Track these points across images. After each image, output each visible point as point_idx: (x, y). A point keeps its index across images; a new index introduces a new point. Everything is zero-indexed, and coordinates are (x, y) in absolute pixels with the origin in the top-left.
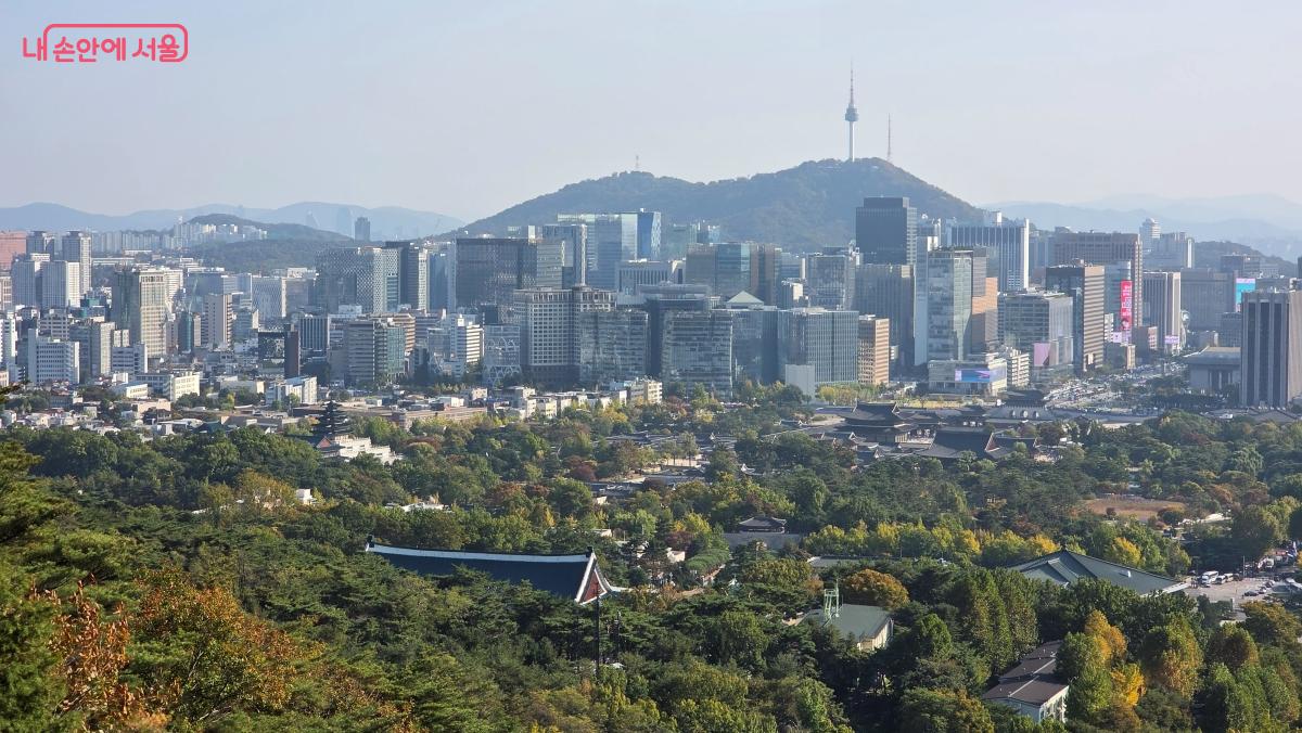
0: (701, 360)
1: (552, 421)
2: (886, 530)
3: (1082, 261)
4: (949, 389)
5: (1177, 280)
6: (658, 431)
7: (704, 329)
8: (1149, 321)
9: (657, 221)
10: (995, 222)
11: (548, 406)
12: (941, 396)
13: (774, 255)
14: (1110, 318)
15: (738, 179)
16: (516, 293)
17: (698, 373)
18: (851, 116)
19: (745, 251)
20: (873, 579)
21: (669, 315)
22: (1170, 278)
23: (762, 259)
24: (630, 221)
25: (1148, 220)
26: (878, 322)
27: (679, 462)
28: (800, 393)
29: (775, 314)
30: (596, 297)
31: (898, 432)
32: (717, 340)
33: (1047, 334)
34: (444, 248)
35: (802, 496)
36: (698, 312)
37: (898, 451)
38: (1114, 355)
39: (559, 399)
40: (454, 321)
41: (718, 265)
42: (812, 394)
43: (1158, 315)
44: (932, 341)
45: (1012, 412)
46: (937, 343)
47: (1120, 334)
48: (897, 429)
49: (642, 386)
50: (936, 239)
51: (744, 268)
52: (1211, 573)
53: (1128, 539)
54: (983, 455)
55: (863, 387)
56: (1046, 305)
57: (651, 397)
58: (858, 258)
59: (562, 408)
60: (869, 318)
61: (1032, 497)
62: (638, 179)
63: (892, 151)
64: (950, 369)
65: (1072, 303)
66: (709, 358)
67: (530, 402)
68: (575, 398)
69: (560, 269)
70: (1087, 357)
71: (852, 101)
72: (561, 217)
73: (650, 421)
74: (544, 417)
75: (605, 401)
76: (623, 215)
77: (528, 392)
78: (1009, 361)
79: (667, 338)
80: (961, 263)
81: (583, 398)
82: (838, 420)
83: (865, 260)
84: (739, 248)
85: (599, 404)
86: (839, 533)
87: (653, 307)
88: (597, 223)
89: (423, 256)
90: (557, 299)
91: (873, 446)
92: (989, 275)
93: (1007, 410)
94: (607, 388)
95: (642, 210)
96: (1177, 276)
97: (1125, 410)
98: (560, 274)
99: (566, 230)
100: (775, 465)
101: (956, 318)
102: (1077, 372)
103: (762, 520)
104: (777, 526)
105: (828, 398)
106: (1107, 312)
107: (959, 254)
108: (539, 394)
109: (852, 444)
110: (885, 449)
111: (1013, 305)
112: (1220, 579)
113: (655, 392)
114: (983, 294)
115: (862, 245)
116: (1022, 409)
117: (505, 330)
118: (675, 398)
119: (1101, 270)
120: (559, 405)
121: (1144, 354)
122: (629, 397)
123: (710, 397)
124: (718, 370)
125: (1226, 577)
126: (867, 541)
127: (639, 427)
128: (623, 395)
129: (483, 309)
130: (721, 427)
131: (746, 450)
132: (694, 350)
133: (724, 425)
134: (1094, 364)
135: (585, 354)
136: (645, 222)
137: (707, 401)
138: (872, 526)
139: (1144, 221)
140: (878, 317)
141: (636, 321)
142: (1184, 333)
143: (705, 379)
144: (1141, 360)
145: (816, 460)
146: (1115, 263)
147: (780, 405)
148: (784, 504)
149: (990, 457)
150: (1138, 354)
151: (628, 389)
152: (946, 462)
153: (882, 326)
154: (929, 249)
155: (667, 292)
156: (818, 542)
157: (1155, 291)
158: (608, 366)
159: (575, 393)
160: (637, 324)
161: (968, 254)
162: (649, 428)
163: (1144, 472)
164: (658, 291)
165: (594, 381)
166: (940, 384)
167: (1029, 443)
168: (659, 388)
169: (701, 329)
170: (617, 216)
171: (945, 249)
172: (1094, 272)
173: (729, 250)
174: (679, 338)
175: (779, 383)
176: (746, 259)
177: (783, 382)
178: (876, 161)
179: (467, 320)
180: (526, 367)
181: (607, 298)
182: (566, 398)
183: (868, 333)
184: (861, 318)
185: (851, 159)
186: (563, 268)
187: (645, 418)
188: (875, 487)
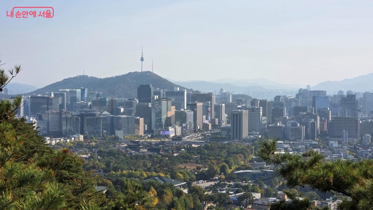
0: (94, 129)
1: (53, 146)
2: (124, 172)
3: (196, 102)
4: (159, 136)
5: (223, 106)
6: (80, 148)
7: (95, 120)
8: (216, 117)
9: (86, 91)
10: (177, 90)
11: (53, 142)
12: (156, 138)
13: (115, 100)
14: (204, 117)
15: (111, 77)
16: (46, 112)
17: (93, 132)
18: (142, 59)
19: (107, 100)
20: (105, 181)
21: (86, 118)
22: (222, 105)
23: (112, 102)
24: (79, 91)
25: (222, 88)
26: (140, 119)
27: (84, 156)
28: (119, 138)
29: (113, 117)
30: (67, 113)
31: (140, 148)
32: (98, 124)
33: (186, 121)
34: (28, 98)
35: (108, 164)
36: (93, 117)
37: (140, 153)
38: (205, 126)
39: (56, 140)
40: (30, 119)
41: (101, 103)
42: (122, 138)
43: (218, 115)
44: (156, 123)
45: (173, 142)
46: (158, 124)
47: (207, 121)
48: (140, 147)
49: (78, 136)
50: (157, 96)
51: (107, 104)
52: (201, 181)
53: (180, 173)
54: (159, 154)
55: (136, 136)
56: (186, 114)
57: (80, 139)
58: (138, 101)
59: (57, 142)
60: (138, 118)
61: (165, 164)
62: (84, 77)
63: (153, 69)
64: (159, 131)
65: (193, 113)
66: (96, 129)
67: (48, 141)
68: (60, 140)
69: (59, 105)
70: (198, 127)
71: (142, 56)
72: (60, 90)
73: (79, 145)
74: (52, 145)
75: (68, 140)
76: (77, 90)
77: (48, 138)
78: (175, 129)
79: (85, 124)
80: (164, 103)
81: (62, 140)
82: (126, 145)
83: (139, 102)
84: (106, 99)
85: (66, 141)
86: (114, 172)
87: (82, 116)
88: (70, 92)
89: (22, 100)
90: (57, 113)
91: (133, 152)
92: (172, 105)
93: (172, 142)
94: (69, 137)
95: (82, 88)
96: (223, 105)
97: (203, 141)
98: (59, 106)
99: (61, 94)
100: (107, 156)
101: (162, 117)
102: (195, 131)
103: (97, 170)
104: (100, 171)
105: (126, 139)
106: (203, 115)
107: (163, 100)
108: (51, 139)
109: (128, 151)
110: (136, 152)
111: (177, 114)
112: (203, 182)
113: (82, 138)
114: (170, 110)
115: (139, 98)
116: (176, 142)
117: (43, 122)
118: (86, 139)
119: (202, 104)
120: (56, 142)
121: (214, 126)
122: (74, 139)
123: (95, 139)
124: (98, 132)
125: (205, 182)
126: (120, 174)
127: (76, 147)
128: (73, 139)
129: (38, 115)
130: (96, 147)
131: (100, 153)
132: (92, 127)
133: (97, 146)
134: (200, 129)
135: (64, 128)
136: (83, 91)
137: (94, 140)
138: (122, 171)
139: (221, 88)
140: (141, 117)
141: (77, 119)
142: (226, 120)
143: (95, 134)
144: (213, 127)
145: (117, 155)
146: (206, 102)
147: (113, 141)
148: (103, 166)
149: (161, 154)
150: (212, 126)
151: (74, 137)
152: (149, 155)
153: (142, 120)
154: (155, 99)
155: (85, 111)
156: (109, 175)
157: (218, 109)
158: (70, 131)
159: (60, 138)
160: (77, 120)
161: (166, 100)
162: (79, 147)
163: (198, 157)
164: (83, 111)
165: (66, 135)
166: (157, 135)
167: (172, 151)
168: (82, 137)
169: (94, 121)
170: (75, 90)
171: (160, 99)
172: (200, 105)
173: (103, 100)
174: (88, 124)
175: (113, 135)
176: (107, 102)
177: (115, 135)
178: (149, 72)
179: (33, 119)
180: (48, 131)
181: (70, 113)
182: (58, 140)
183: (138, 122)
184: (136, 118)
185: (142, 71)
186: (60, 104)
187: (78, 144)
188: (126, 162)
